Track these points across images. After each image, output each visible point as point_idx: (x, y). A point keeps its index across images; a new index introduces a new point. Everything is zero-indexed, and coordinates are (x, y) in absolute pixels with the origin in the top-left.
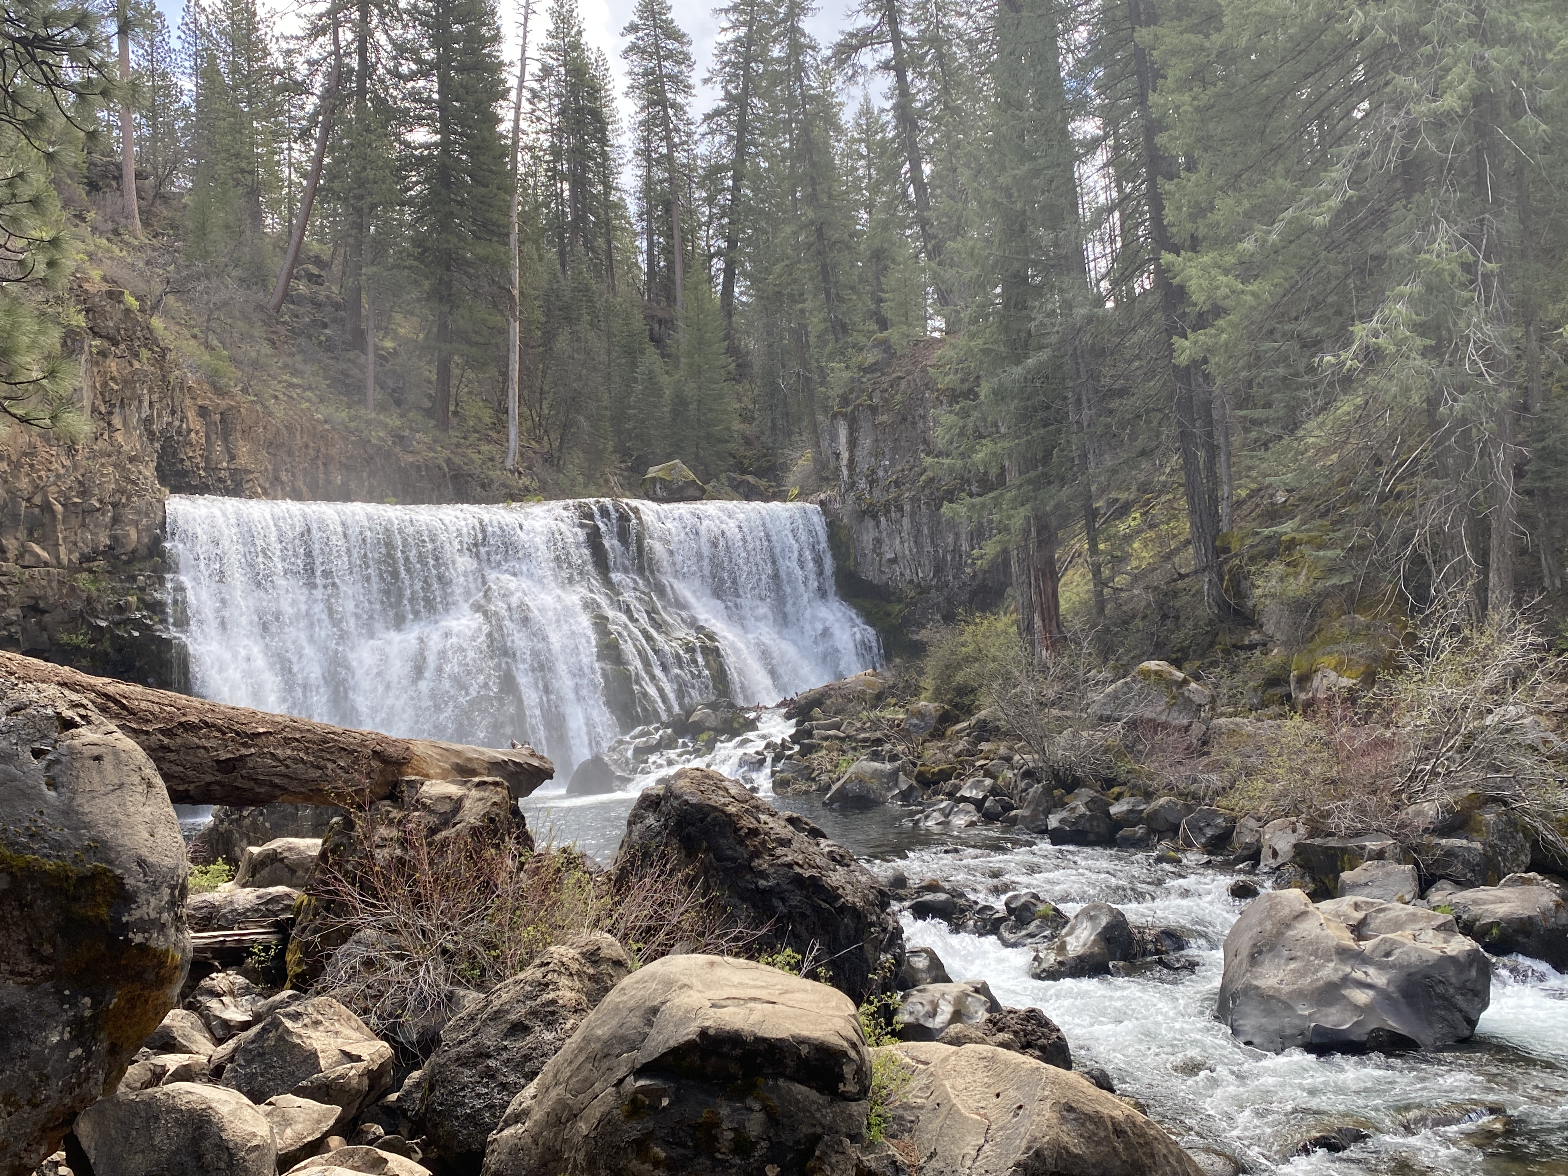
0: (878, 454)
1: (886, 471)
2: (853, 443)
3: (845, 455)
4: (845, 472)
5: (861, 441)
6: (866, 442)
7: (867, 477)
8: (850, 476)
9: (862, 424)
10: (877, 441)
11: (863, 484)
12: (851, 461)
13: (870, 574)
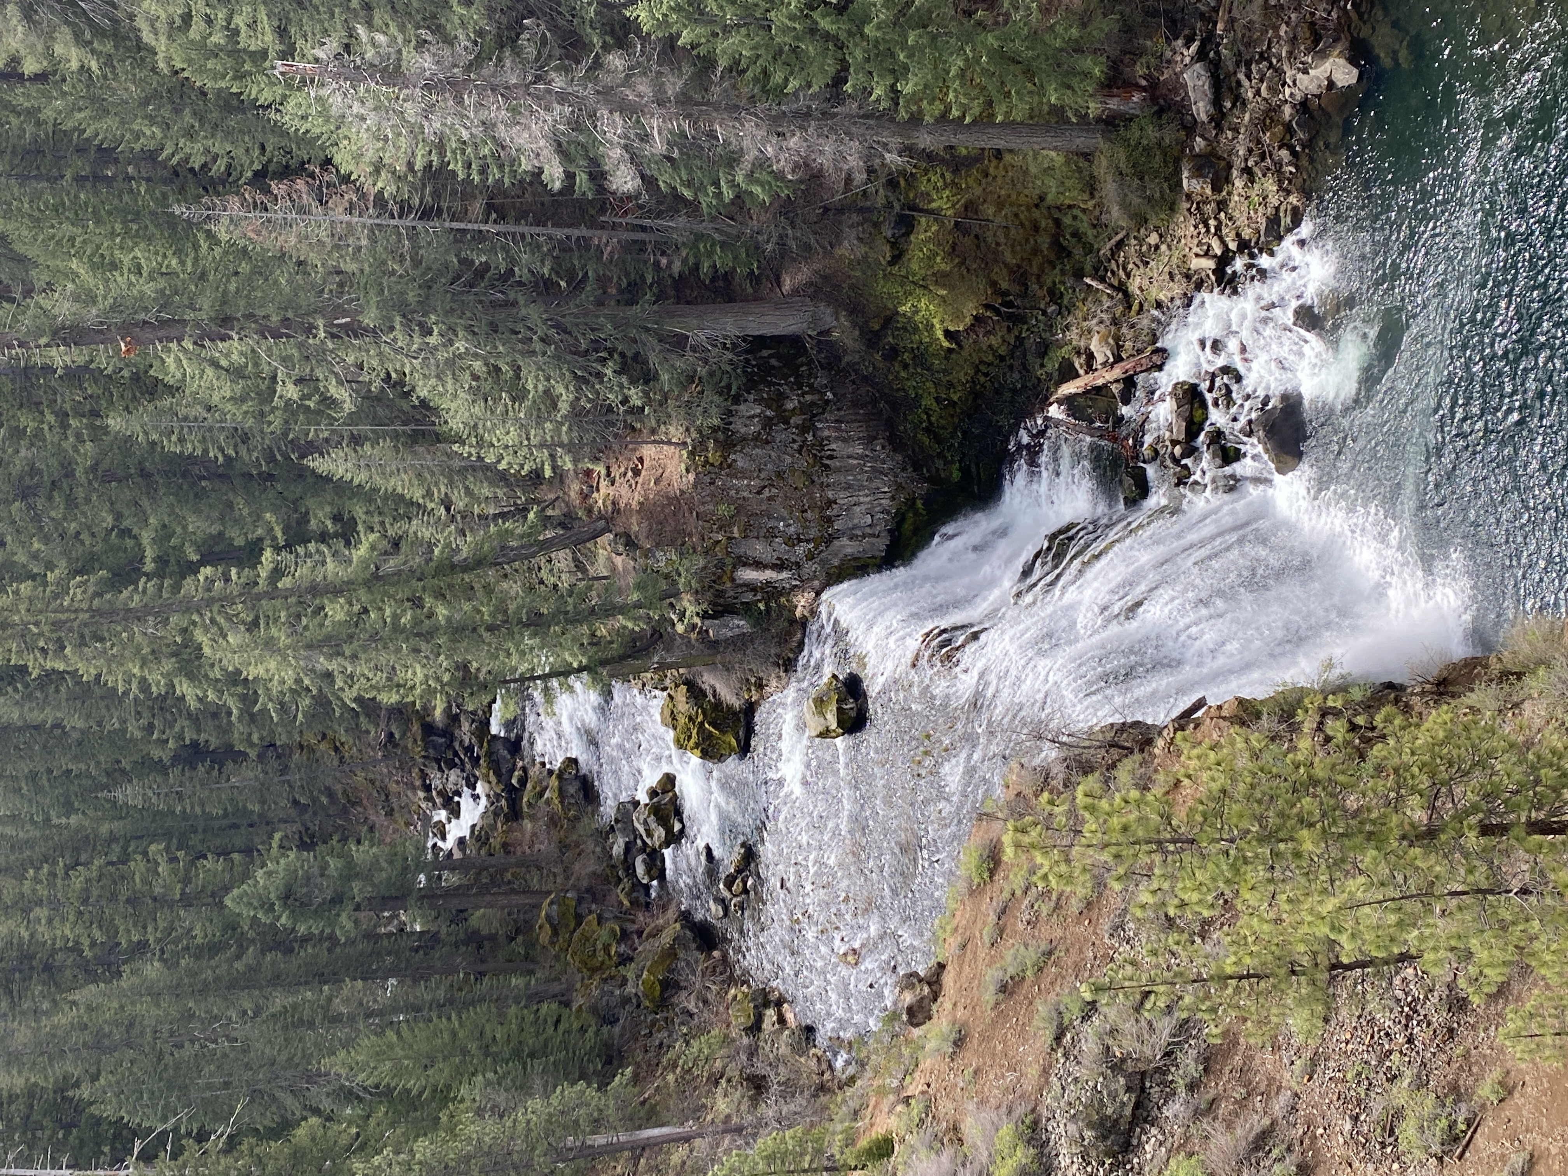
0: (771, 535)
1: (789, 526)
2: (758, 565)
3: (769, 575)
4: (785, 575)
5: (757, 554)
6: (759, 549)
7: (794, 545)
8: (788, 569)
9: (742, 550)
10: (757, 538)
11: (801, 550)
12: (774, 567)
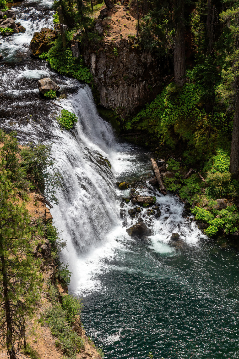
0: (107, 66)
1: (110, 72)
2: (97, 62)
3: (94, 66)
4: (93, 71)
5: (100, 61)
6: (102, 62)
7: (103, 73)
8: (96, 72)
9: (102, 56)
10: (106, 61)
12: (96, 67)
13: (104, 103)
